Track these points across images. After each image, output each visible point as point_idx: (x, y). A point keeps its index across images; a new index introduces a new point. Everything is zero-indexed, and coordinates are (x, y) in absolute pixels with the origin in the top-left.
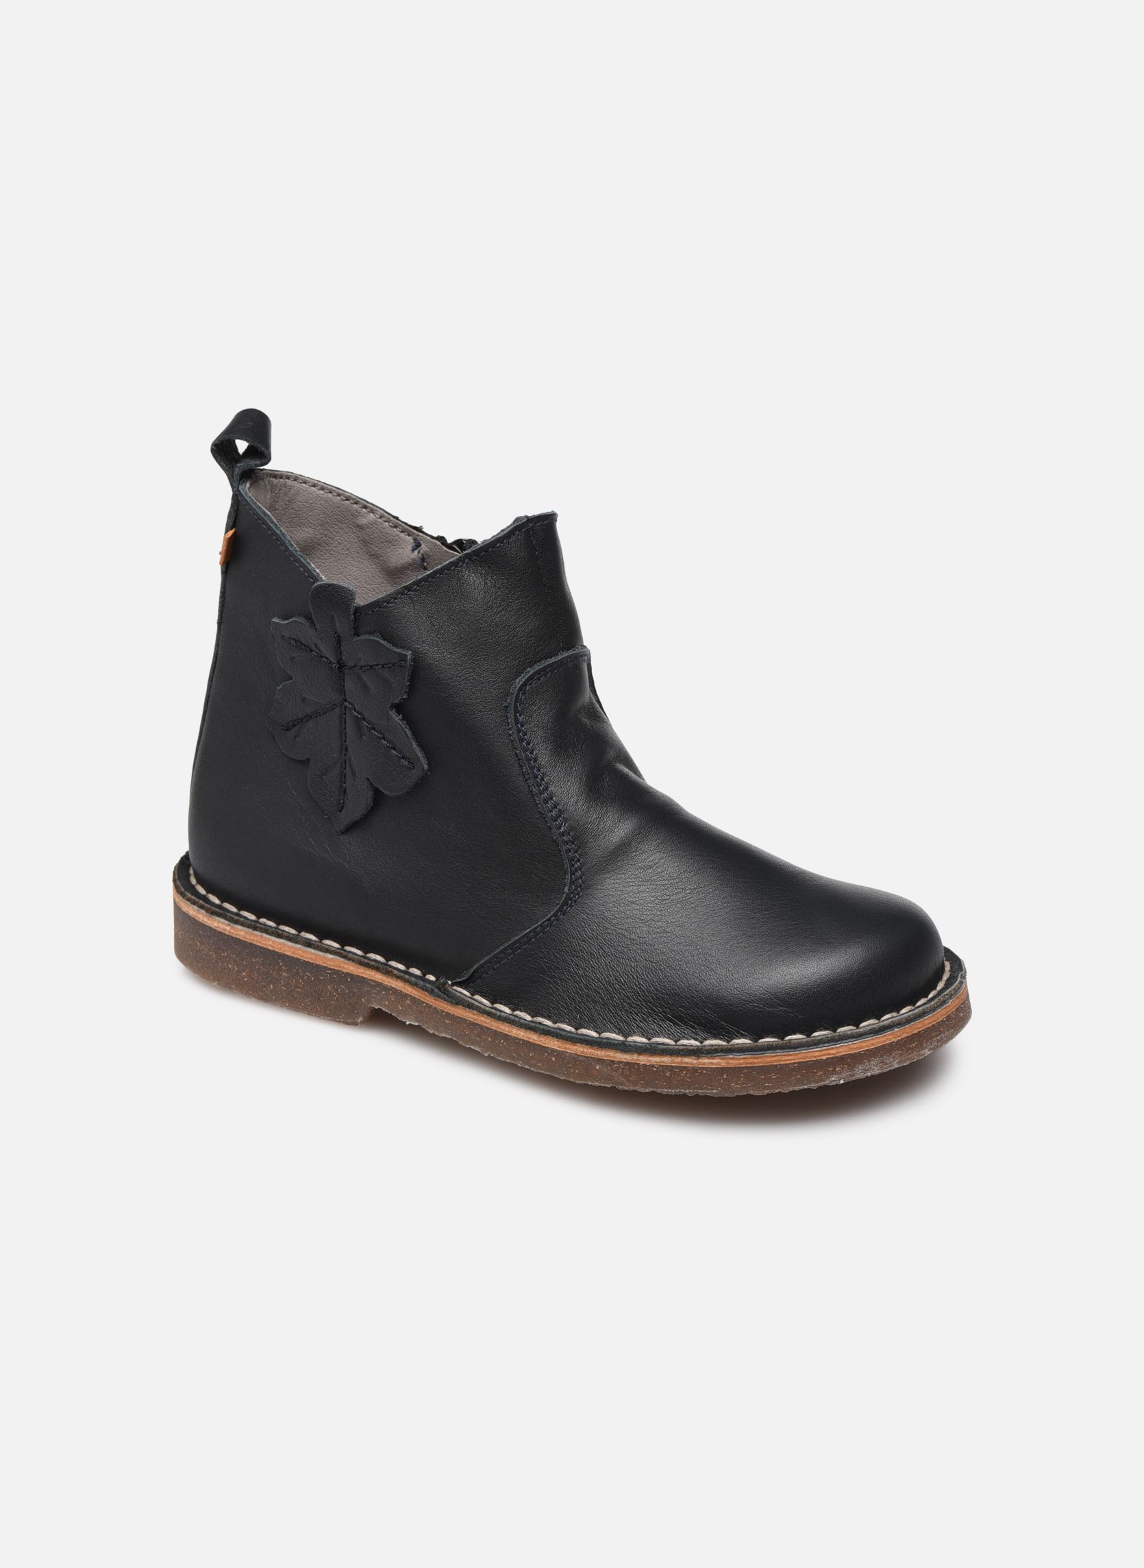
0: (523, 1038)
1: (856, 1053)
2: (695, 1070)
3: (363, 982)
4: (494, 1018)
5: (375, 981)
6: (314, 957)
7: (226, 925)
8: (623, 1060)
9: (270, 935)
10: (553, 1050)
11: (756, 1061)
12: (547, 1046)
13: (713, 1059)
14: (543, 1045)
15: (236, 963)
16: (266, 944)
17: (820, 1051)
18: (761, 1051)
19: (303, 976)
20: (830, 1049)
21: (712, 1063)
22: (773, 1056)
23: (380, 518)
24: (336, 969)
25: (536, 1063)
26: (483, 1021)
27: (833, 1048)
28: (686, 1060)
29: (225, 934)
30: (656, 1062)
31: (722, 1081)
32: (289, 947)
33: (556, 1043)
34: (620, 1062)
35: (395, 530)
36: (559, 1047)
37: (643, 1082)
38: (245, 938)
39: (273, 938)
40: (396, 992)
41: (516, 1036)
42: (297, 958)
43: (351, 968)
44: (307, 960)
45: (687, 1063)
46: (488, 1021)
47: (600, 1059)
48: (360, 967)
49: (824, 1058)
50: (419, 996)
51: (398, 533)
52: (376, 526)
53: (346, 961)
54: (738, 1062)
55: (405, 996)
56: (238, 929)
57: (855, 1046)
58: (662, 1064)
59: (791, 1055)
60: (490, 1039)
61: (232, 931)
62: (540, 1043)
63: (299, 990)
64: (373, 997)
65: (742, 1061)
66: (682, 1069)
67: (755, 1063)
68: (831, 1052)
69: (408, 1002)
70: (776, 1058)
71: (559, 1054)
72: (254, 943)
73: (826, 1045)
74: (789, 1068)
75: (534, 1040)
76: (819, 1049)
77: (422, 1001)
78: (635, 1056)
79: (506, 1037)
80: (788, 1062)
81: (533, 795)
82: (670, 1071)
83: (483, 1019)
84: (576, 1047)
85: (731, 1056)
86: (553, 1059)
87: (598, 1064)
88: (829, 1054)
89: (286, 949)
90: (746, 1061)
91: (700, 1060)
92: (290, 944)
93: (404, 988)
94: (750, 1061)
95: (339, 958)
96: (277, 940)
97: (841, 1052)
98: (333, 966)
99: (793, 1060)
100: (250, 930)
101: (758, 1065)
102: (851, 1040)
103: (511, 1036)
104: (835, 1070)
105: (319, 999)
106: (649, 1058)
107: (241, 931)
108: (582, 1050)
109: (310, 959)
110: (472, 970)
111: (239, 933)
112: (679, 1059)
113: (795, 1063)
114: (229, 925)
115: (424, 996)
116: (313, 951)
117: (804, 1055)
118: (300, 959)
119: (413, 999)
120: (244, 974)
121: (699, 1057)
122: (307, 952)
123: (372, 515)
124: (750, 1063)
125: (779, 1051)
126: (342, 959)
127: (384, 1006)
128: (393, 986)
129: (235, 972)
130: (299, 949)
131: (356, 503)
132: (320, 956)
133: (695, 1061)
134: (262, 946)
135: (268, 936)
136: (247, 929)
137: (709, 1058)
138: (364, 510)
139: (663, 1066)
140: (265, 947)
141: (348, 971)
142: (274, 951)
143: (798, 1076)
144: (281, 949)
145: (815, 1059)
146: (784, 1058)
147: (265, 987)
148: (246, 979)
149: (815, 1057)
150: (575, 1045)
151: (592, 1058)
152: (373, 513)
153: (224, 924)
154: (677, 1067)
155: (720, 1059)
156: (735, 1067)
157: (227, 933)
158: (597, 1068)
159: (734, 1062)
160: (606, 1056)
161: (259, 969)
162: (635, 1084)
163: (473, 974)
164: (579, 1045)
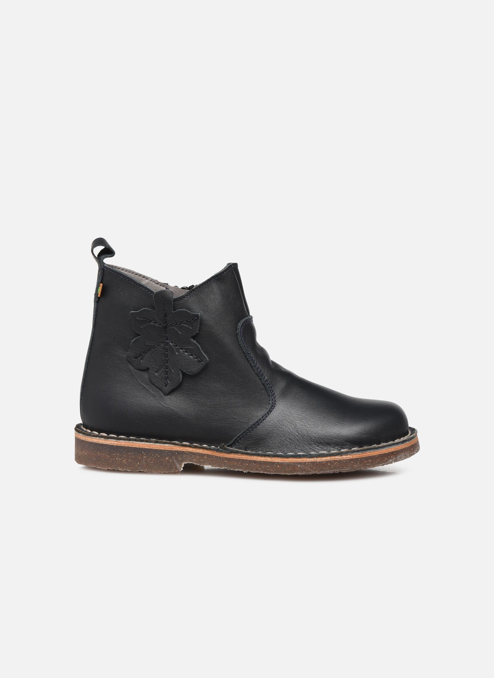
0: (263, 461)
1: (397, 451)
2: (340, 461)
3: (183, 453)
4: (249, 455)
5: (189, 452)
6: (159, 447)
7: (115, 441)
8: (310, 461)
9: (137, 441)
10: (278, 463)
11: (363, 455)
12: (275, 461)
13: (347, 455)
14: (273, 461)
15: (120, 457)
16: (135, 446)
17: (385, 450)
18: (365, 450)
19: (154, 456)
20: (388, 449)
21: (347, 457)
22: (369, 453)
23: (151, 281)
24: (170, 450)
25: (270, 470)
26: (244, 457)
27: (390, 449)
28: (337, 457)
29: (114, 446)
30: (324, 460)
31: (351, 464)
32: (147, 445)
33: (279, 459)
34: (308, 462)
35: (158, 285)
36: (281, 461)
37: (319, 469)
38: (125, 445)
39: (139, 443)
40: (199, 454)
41: (260, 460)
42: (151, 449)
43: (177, 448)
44: (156, 449)
45: (337, 459)
46: (246, 457)
47: (300, 462)
48: (181, 447)
49: (387, 452)
50: (211, 453)
51: (159, 286)
52: (149, 284)
53: (175, 446)
54: (357, 456)
55: (204, 455)
56: (121, 442)
57: (397, 448)
58: (326, 460)
59: (375, 452)
60: (247, 464)
61: (118, 443)
62: (272, 461)
63: (152, 462)
64: (188, 459)
65: (358, 455)
66: (335, 461)
67: (363, 456)
68: (389, 450)
69: (206, 457)
70: (370, 453)
71: (281, 464)
72: (130, 446)
73: (387, 447)
74: (375, 457)
75: (269, 460)
76: (385, 449)
77: (212, 455)
78: (315, 459)
79: (255, 462)
80: (375, 455)
81: (252, 367)
82: (330, 463)
83: (243, 456)
84: (289, 459)
85: (354, 454)
86: (278, 466)
87: (299, 465)
88: (388, 451)
89: (145, 446)
90: (360, 455)
91: (342, 457)
92: (147, 443)
93: (204, 452)
94: (361, 455)
95: (171, 445)
96: (141, 443)
97: (393, 450)
98: (168, 449)
99: (377, 454)
100: (127, 441)
101: (364, 457)
102: (395, 445)
103: (257, 461)
104: (391, 457)
105: (162, 464)
106: (321, 459)
107: (122, 442)
108: (292, 460)
109: (157, 448)
110: (234, 440)
111: (122, 443)
112: (333, 457)
113: (377, 455)
114: (117, 441)
115: (213, 453)
116: (158, 444)
117: (380, 451)
118: (153, 449)
119: (208, 456)
120: (124, 461)
121: (342, 455)
122: (156, 445)
123: (147, 280)
124: (361, 456)
125: (371, 450)
126: (173, 445)
127: (194, 461)
128: (198, 452)
129: (119, 461)
130: (152, 445)
131: (140, 276)
132: (162, 446)
133: (340, 457)
134: (133, 447)
135: (136, 442)
136: (125, 441)
137: (345, 455)
138: (144, 278)
139: (327, 461)
140: (135, 447)
141: (175, 450)
142: (139, 448)
143: (379, 460)
144: (143, 446)
145: (384, 453)
146: (373, 453)
147: (135, 464)
148: (125, 463)
149: (384, 452)
150: (288, 459)
151: (296, 462)
152: (147, 279)
153: (114, 441)
154: (333, 461)
155: (350, 455)
156: (356, 458)
157: (115, 445)
158: (299, 466)
159: (355, 456)
160: (302, 461)
161: (132, 457)
162: (315, 470)
163: (234, 441)
164: (290, 458)
